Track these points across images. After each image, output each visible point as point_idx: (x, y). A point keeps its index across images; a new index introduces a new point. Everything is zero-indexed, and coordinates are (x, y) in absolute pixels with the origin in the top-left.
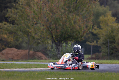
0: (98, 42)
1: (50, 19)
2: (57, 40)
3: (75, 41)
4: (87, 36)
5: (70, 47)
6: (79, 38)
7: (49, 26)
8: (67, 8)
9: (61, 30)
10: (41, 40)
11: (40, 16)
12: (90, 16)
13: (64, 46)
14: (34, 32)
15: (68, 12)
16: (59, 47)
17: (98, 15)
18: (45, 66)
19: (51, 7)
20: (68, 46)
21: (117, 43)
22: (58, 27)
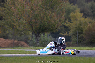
0: (69, 33)
1: (31, 15)
2: (36, 31)
3: (51, 33)
4: (60, 28)
5: (47, 37)
6: (54, 30)
7: (30, 20)
8: (44, 7)
9: (40, 24)
10: (23, 31)
11: (22, 13)
12: (63, 13)
13: (42, 37)
14: (18, 26)
15: (45, 9)
16: (38, 37)
17: (69, 12)
18: (26, 53)
19: (32, 6)
20: (45, 36)
21: (84, 34)
22: (37, 22)
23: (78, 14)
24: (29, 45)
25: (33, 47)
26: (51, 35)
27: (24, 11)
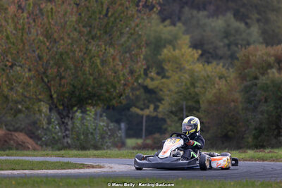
0: (160, 109)
1: (44, 55)
2: (61, 103)
3: (105, 107)
4: (133, 94)
5: (93, 120)
6: (114, 98)
7: (42, 70)
8: (84, 29)
9: (72, 80)
10: (23, 103)
11: (20, 47)
12: (139, 47)
13: (77, 118)
14: (7, 86)
15: (86, 38)
16: (66, 121)
17: (157, 45)
18: (32, 166)
19: (48, 27)
20: (88, 118)
21: (205, 111)
22: (63, 74)
23: (185, 52)
24: (39, 143)
25: (53, 150)
26: (104, 114)
27: (25, 41)
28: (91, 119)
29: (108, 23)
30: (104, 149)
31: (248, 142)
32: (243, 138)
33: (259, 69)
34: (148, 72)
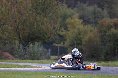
1: (17, 20)
2: (24, 40)
3: (43, 42)
4: (54, 37)
5: (37, 47)
6: (46, 39)
7: (17, 27)
8: (34, 10)
9: (29, 31)
10: (8, 40)
11: (8, 17)
12: (57, 18)
13: (31, 47)
14: (2, 33)
15: (35, 14)
16: (26, 48)
17: (65, 17)
19: (19, 9)
20: (35, 47)
21: (84, 45)
22: (25, 28)
23: (76, 20)
25: (20, 60)
26: (42, 45)
27: (10, 14)
28: (36, 47)
29: (44, 8)
30: (41, 60)
31: (102, 58)
32: (100, 57)
33: (107, 28)
34: (61, 28)
